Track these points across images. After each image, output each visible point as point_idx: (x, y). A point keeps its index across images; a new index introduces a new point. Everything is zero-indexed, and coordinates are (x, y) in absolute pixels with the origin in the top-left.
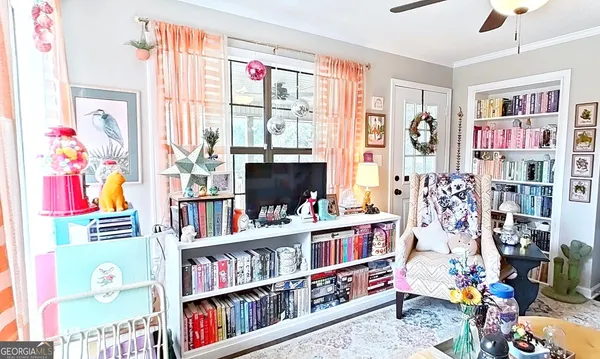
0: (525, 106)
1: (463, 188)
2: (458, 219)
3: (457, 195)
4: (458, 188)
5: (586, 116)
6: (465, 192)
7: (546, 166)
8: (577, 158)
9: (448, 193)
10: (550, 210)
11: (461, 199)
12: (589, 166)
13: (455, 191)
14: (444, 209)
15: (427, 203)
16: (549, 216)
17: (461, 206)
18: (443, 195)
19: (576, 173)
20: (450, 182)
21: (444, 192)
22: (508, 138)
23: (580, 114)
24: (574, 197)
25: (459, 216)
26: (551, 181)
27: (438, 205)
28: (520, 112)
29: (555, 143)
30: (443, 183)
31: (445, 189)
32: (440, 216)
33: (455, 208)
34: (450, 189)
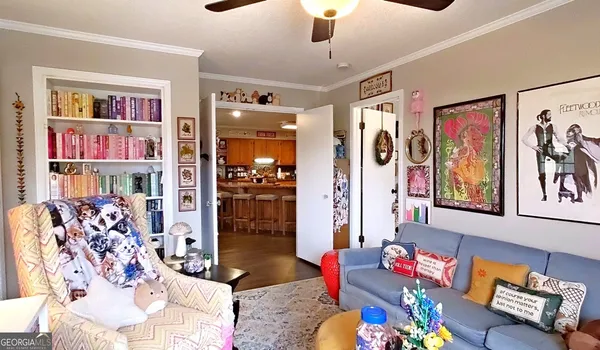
0: (124, 109)
1: (120, 217)
2: (126, 262)
3: (114, 228)
4: (113, 217)
5: (187, 129)
6: (123, 221)
7: (154, 177)
8: (182, 170)
9: (101, 228)
10: (162, 225)
11: (123, 232)
12: (192, 177)
13: (110, 223)
14: (103, 255)
15: (69, 252)
16: (162, 231)
17: (125, 243)
18: (95, 233)
19: (183, 184)
20: (97, 212)
21: (96, 228)
22: (106, 146)
23: (182, 127)
24: (183, 208)
25: (125, 258)
26: (161, 193)
27: (91, 251)
28: (119, 117)
29: (160, 153)
30: (89, 214)
31: (96, 222)
32: (99, 269)
33: (118, 249)
34: (102, 221)
